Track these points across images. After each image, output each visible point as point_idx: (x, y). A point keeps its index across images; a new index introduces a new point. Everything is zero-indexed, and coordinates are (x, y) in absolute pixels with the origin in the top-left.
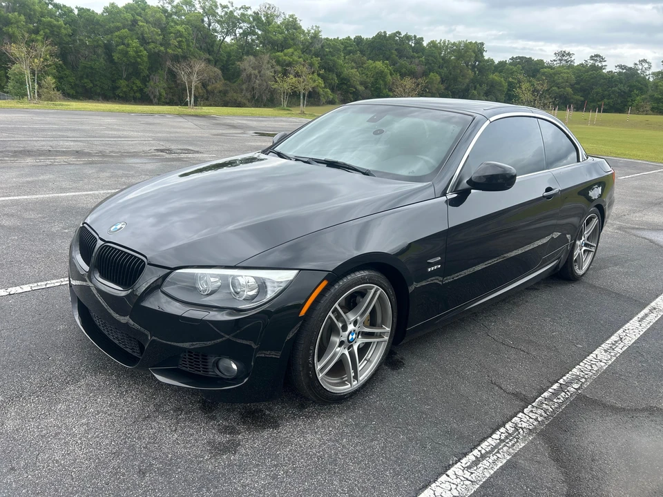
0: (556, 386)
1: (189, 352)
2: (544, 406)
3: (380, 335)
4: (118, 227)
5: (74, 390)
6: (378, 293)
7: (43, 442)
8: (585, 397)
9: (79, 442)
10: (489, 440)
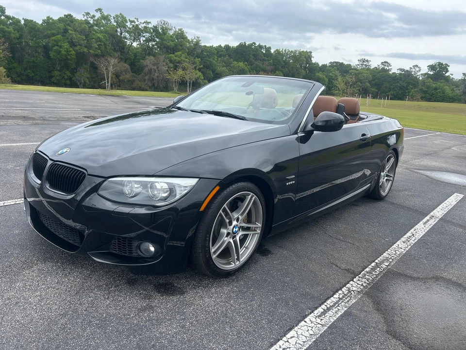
0: (373, 264)
1: (118, 239)
2: (367, 277)
3: (254, 229)
4: (65, 151)
5: (29, 273)
7: (7, 309)
8: (392, 270)
9: (34, 307)
10: (332, 298)
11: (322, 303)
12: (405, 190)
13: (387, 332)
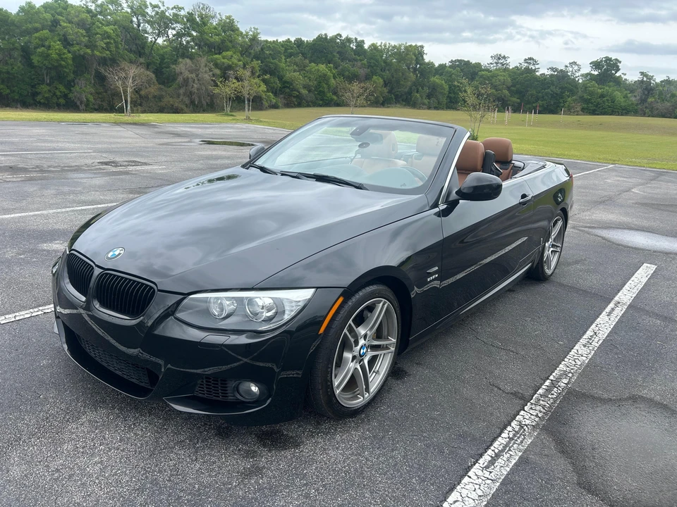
0: (548, 383)
1: (207, 378)
2: (541, 402)
3: (387, 348)
4: (117, 253)
5: (77, 428)
6: (386, 306)
7: (58, 486)
8: (574, 390)
10: (500, 439)
11: (488, 448)
12: (577, 262)
13: (579, 484)
